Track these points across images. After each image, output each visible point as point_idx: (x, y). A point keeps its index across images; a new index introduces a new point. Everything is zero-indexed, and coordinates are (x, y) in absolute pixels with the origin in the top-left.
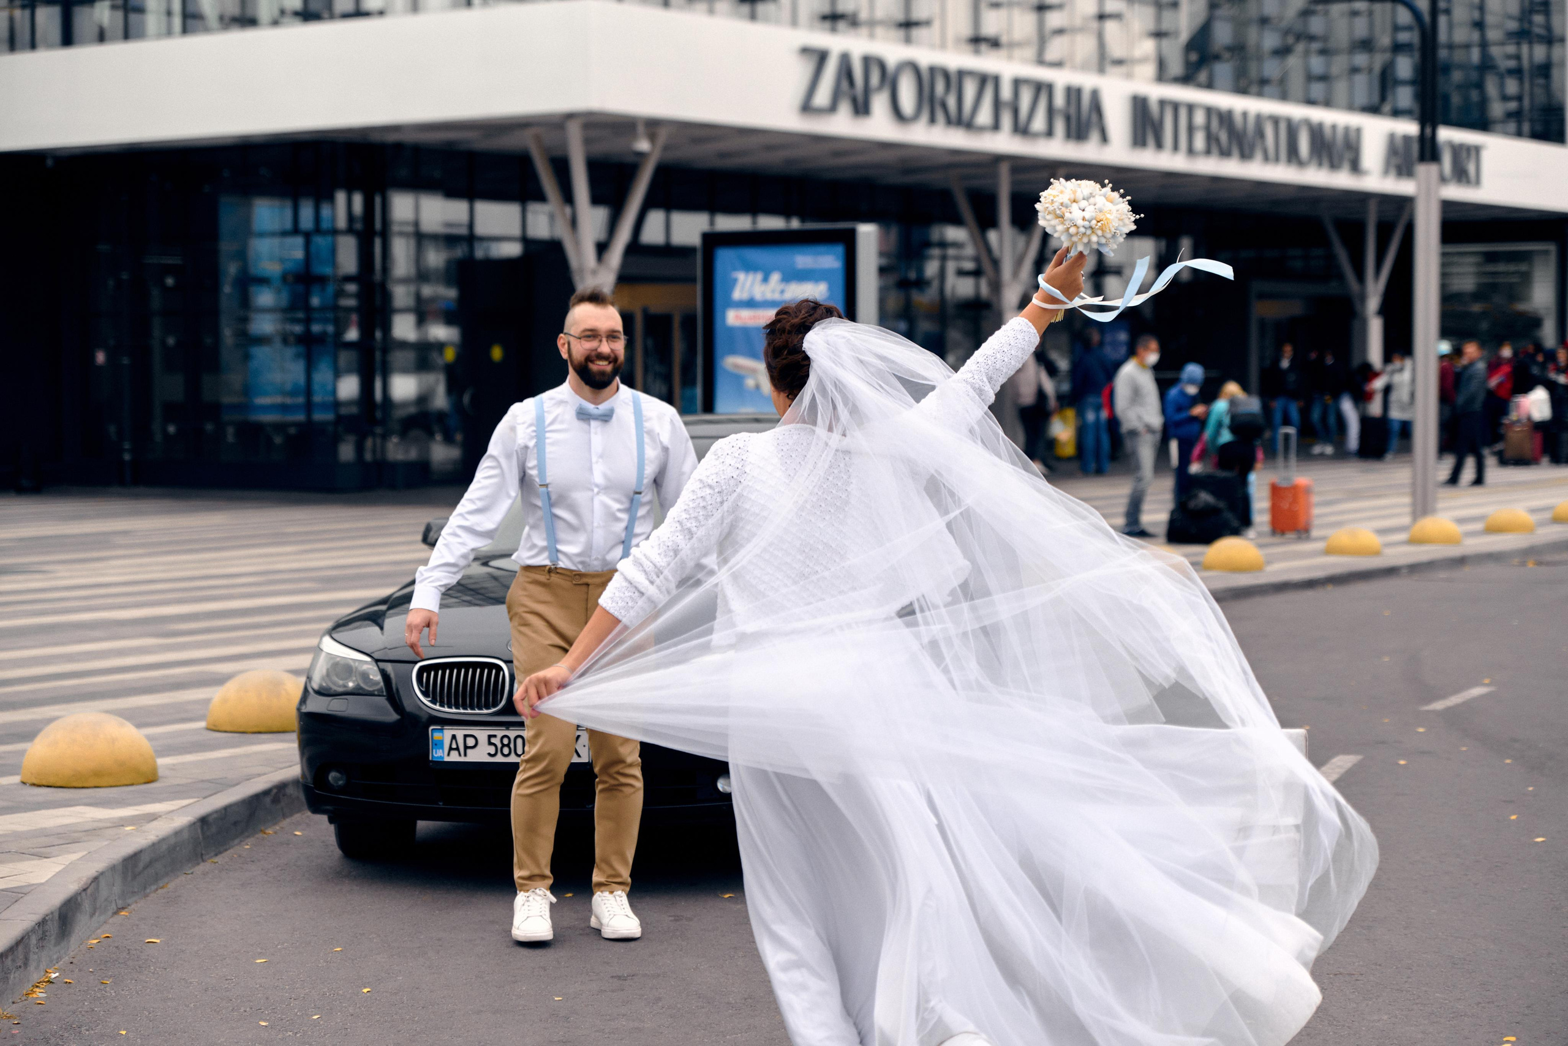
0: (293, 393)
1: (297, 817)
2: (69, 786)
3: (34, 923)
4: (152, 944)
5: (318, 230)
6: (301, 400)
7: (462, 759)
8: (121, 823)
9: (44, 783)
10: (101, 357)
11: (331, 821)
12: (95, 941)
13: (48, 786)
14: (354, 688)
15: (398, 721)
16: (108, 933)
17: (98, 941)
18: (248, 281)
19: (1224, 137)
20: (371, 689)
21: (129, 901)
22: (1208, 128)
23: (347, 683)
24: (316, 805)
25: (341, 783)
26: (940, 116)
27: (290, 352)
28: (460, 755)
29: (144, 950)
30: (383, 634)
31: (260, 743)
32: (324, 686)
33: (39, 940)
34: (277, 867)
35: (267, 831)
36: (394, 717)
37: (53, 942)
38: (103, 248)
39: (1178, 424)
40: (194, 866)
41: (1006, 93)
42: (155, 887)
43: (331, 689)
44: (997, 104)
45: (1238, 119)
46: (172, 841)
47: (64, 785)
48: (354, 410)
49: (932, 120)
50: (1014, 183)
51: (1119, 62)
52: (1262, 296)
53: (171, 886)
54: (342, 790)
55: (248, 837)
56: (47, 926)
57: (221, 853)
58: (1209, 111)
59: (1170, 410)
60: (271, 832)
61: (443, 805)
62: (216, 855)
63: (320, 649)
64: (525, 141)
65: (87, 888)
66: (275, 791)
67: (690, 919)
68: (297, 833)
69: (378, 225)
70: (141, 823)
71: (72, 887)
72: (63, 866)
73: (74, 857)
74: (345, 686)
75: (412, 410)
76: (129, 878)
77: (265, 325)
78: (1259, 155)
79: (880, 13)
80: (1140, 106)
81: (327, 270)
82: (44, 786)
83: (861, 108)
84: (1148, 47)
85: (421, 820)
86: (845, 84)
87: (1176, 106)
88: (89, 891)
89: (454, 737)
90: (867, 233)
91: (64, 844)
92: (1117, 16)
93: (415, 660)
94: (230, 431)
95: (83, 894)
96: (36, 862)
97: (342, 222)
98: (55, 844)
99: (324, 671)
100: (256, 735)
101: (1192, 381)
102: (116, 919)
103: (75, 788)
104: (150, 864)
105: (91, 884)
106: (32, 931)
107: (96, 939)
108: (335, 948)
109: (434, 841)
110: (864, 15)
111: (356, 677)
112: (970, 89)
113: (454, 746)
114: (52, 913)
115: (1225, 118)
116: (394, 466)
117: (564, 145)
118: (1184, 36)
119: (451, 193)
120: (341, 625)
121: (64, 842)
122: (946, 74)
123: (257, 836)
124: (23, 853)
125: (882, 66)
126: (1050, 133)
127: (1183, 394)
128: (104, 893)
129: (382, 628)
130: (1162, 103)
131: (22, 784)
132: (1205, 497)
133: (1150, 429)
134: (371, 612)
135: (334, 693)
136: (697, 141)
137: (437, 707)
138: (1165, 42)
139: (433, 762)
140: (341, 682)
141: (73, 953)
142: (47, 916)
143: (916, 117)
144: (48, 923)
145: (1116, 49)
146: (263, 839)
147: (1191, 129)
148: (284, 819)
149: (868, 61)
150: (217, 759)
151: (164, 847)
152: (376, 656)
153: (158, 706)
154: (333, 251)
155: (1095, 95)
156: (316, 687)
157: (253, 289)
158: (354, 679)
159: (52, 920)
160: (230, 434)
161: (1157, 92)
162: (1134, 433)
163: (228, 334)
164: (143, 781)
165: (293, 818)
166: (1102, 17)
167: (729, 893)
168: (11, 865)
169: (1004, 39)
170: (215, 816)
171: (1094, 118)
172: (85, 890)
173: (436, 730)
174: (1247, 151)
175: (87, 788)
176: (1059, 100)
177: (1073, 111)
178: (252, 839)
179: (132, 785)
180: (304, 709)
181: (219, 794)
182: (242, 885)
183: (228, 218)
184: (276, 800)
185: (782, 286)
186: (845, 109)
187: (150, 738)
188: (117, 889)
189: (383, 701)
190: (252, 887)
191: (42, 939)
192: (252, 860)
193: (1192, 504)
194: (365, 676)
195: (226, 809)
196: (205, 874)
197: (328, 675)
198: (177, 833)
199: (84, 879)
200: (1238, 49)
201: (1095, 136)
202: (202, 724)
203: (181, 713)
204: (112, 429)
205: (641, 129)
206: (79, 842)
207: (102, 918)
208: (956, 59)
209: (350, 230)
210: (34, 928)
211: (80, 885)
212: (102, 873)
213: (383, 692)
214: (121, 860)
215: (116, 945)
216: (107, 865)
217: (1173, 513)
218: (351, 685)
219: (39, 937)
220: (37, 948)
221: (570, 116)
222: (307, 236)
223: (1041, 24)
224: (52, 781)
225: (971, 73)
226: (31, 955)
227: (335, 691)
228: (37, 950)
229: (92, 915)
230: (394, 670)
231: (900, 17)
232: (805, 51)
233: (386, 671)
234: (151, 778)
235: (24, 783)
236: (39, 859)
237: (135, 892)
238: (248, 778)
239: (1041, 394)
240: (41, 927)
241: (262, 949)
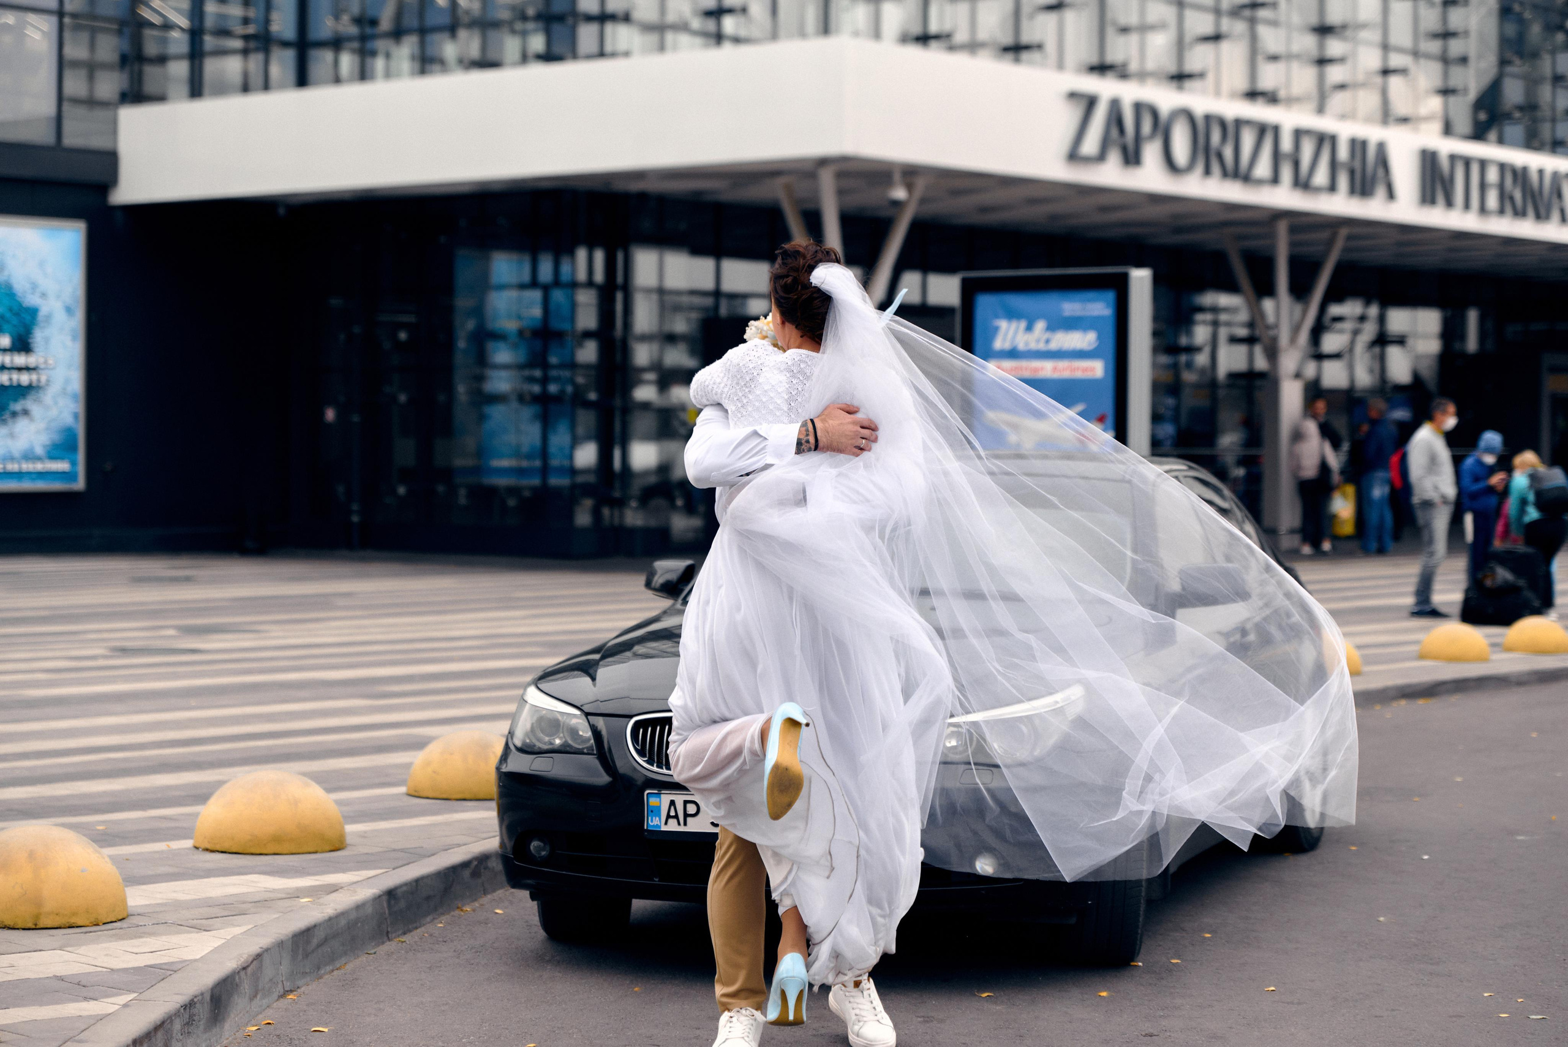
0: (529, 456)
1: (500, 893)
2: (245, 852)
3: (178, 1006)
4: (317, 1033)
5: (557, 283)
6: (538, 463)
7: (682, 829)
8: (297, 894)
9: (218, 848)
10: (330, 415)
11: (533, 897)
12: (255, 1028)
13: (222, 852)
14: (561, 745)
15: (610, 783)
16: (270, 1020)
17: (257, 1028)
18: (484, 336)
19: (1518, 195)
20: (581, 747)
21: (299, 983)
22: (1501, 187)
23: (554, 739)
24: (515, 879)
25: (543, 853)
26: (1216, 168)
27: (527, 412)
28: (679, 824)
29: (309, 1040)
30: (595, 685)
31: (463, 811)
32: (527, 743)
33: (185, 1025)
34: (472, 948)
35: (464, 909)
36: (604, 779)
37: (202, 1027)
38: (335, 302)
39: (1474, 496)
40: (378, 945)
41: (1286, 144)
42: (331, 968)
43: (535, 746)
44: (1277, 156)
45: (1534, 177)
46: (353, 916)
47: (240, 852)
48: (591, 479)
49: (1207, 172)
50: (1292, 244)
51: (1404, 120)
52: (1555, 370)
53: (350, 967)
54: (545, 862)
55: (443, 914)
56: (196, 1009)
57: (410, 931)
58: (1502, 167)
59: (1467, 481)
60: (468, 910)
61: (659, 881)
62: (405, 933)
63: (524, 700)
64: (774, 191)
65: (248, 966)
66: (475, 863)
67: (941, 1021)
68: (498, 911)
69: (620, 279)
70: (321, 894)
71: (230, 965)
72: (223, 941)
73: (237, 930)
74: (551, 744)
75: (653, 480)
76: (300, 957)
77: (501, 382)
78: (1556, 215)
79: (1151, 65)
80: (1429, 160)
81: (565, 326)
82: (218, 851)
83: (1132, 158)
84: (1435, 104)
85: (636, 898)
86: (1115, 132)
87: (1467, 162)
88: (249, 970)
89: (672, 803)
90: (1141, 278)
91: (229, 916)
92: (1403, 71)
93: (631, 714)
94: (462, 492)
95: (242, 973)
96: (196, 936)
97: (582, 275)
98: (218, 915)
99: (528, 726)
100: (459, 802)
101: (1489, 450)
102: (282, 1003)
103: (252, 854)
104: (325, 941)
105: (252, 962)
106: (175, 1014)
107: (256, 1026)
108: (529, 1044)
109: (651, 923)
110: (1134, 66)
111: (563, 732)
112: (1248, 140)
113: (672, 813)
114: (202, 994)
115: (1520, 175)
116: (632, 531)
117: (816, 198)
118: (1472, 95)
119: (697, 250)
120: (547, 675)
121: (229, 914)
122: (1223, 123)
123: (452, 913)
124: (181, 925)
125: (1154, 113)
126: (1332, 188)
127: (1480, 463)
128: (268, 972)
129: (593, 679)
130: (1453, 158)
131: (195, 849)
132: (1503, 574)
133: (1445, 500)
134: (581, 661)
135: (538, 750)
136: (956, 193)
137: (655, 768)
138: (1452, 99)
139: (647, 830)
140: (547, 739)
141: (227, 1041)
142: (196, 997)
143: (1190, 168)
144: (197, 1005)
145: (1400, 107)
146: (460, 917)
147: (1483, 186)
148: (485, 894)
149: (1139, 107)
150: (415, 827)
151: (343, 922)
152: (586, 709)
153: (355, 770)
154: (573, 306)
155: (1381, 147)
156: (519, 743)
157: (491, 345)
158: (562, 735)
159: (202, 1002)
160: (462, 499)
161: (1447, 147)
162: (1428, 504)
163: (461, 389)
164: (328, 848)
165: (494, 894)
166: (1386, 72)
167: (988, 992)
168: (164, 938)
169: (1282, 94)
170: (405, 888)
171: (1381, 172)
172: (244, 968)
173: (653, 795)
174: (1542, 211)
175: (266, 854)
176: (1343, 153)
177: (1357, 165)
178: (448, 916)
179: (316, 852)
180: (505, 769)
181: (412, 865)
182: (430, 968)
183: (464, 272)
184: (476, 874)
185: (1047, 335)
186: (1114, 158)
187: (339, 803)
188: (285, 968)
189: (593, 761)
190: (440, 971)
191: (189, 1023)
192: (445, 940)
193: (1488, 583)
194: (573, 732)
195: (418, 881)
196: (389, 954)
197: (532, 730)
198: (359, 907)
199: (245, 956)
200: (1530, 108)
201: (1381, 192)
202: (403, 789)
203: (379, 776)
204: (341, 489)
205: (897, 177)
206: (246, 914)
207: (265, 1002)
208: (1234, 109)
209: (590, 283)
210: (179, 1011)
211: (239, 963)
212: (267, 950)
213: (593, 750)
214: (291, 936)
215: (278, 1033)
216: (274, 941)
217: (1467, 592)
218: (558, 742)
219: (185, 1021)
220: (182, 1035)
221: (823, 162)
222: (546, 289)
223: (1321, 79)
224: (226, 846)
225: (1248, 122)
226: (173, 1043)
227: (539, 748)
228: (181, 1037)
229: (253, 997)
230: (606, 724)
231: (1172, 69)
232: (1073, 95)
233: (597, 727)
234: (338, 845)
235: (196, 848)
236: (197, 933)
237: (306, 973)
238: (447, 847)
239: (1324, 467)
240: (188, 1010)
241: (443, 1042)
